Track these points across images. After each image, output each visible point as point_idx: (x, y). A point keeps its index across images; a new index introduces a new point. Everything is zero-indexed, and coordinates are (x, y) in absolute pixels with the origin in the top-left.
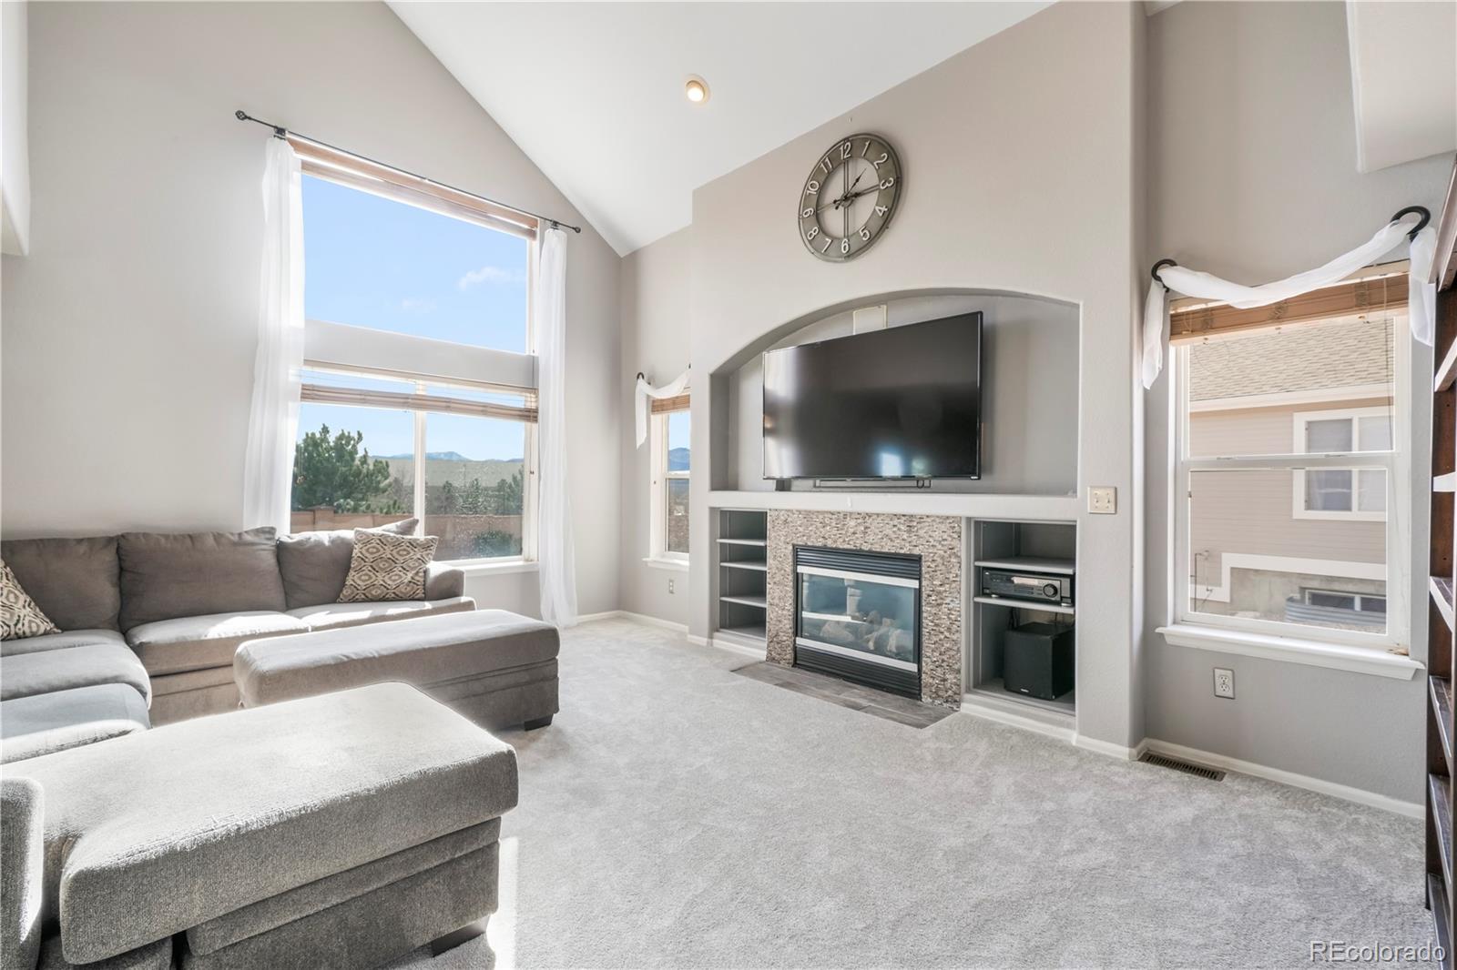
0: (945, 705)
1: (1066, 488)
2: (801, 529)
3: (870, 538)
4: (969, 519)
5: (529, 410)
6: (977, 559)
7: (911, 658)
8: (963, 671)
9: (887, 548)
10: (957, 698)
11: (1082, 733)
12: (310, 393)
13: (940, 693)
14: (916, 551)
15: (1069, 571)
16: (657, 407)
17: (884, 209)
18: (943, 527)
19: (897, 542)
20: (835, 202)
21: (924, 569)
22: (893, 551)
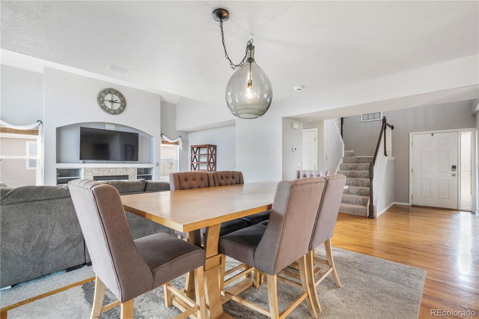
2: (96, 172)
3: (117, 173)
4: (136, 168)
6: (138, 174)
14: (128, 174)
15: (151, 175)
17: (122, 108)
18: (132, 170)
19: (123, 173)
20: (109, 101)
21: (129, 177)
22: (122, 175)
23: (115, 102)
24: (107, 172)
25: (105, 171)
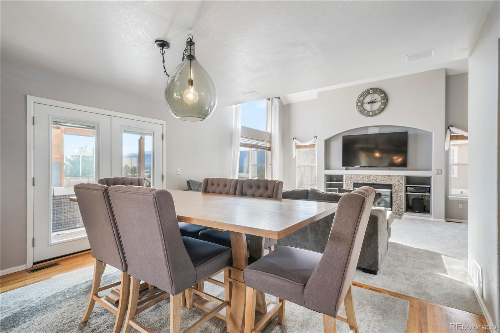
0: (399, 216)
1: (429, 169)
2: (356, 179)
3: (378, 180)
4: (405, 176)
5: (268, 148)
6: (406, 184)
7: (389, 207)
8: (403, 208)
9: (382, 183)
10: (402, 214)
11: (434, 218)
12: (243, 145)
13: (398, 214)
14: (391, 183)
15: (429, 186)
16: (298, 147)
17: (383, 106)
18: (399, 178)
19: (385, 182)
20: (368, 103)
21: (393, 187)
22: (384, 183)
23: (375, 102)
24: (367, 179)
25: (365, 179)
